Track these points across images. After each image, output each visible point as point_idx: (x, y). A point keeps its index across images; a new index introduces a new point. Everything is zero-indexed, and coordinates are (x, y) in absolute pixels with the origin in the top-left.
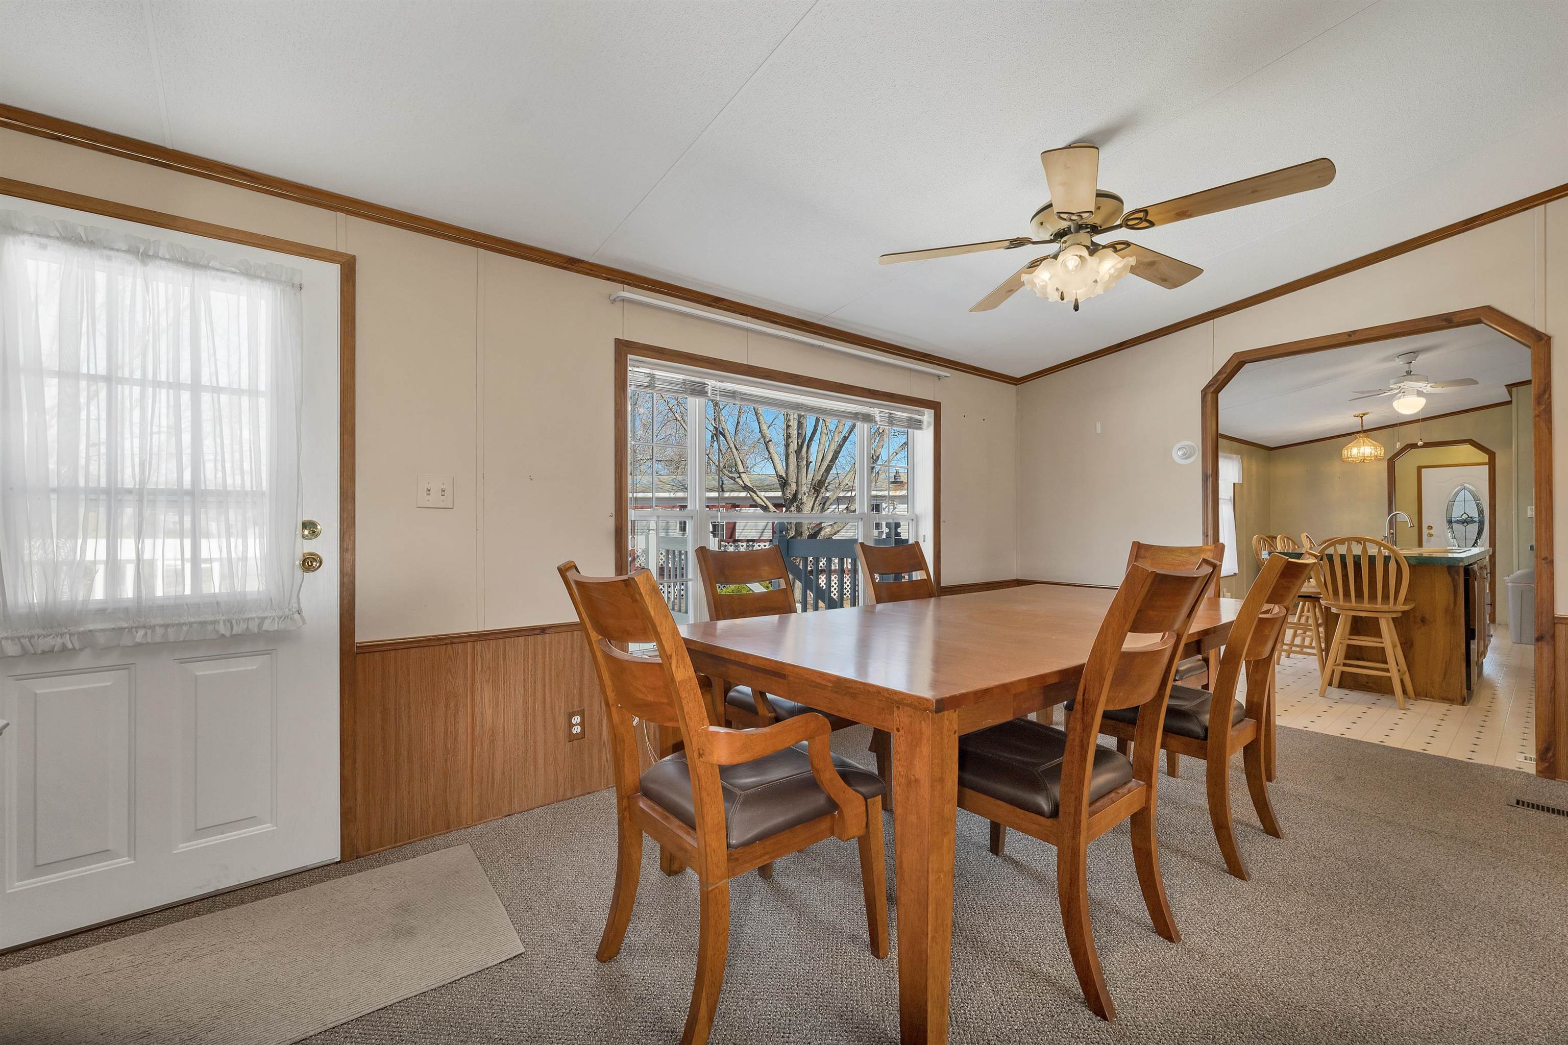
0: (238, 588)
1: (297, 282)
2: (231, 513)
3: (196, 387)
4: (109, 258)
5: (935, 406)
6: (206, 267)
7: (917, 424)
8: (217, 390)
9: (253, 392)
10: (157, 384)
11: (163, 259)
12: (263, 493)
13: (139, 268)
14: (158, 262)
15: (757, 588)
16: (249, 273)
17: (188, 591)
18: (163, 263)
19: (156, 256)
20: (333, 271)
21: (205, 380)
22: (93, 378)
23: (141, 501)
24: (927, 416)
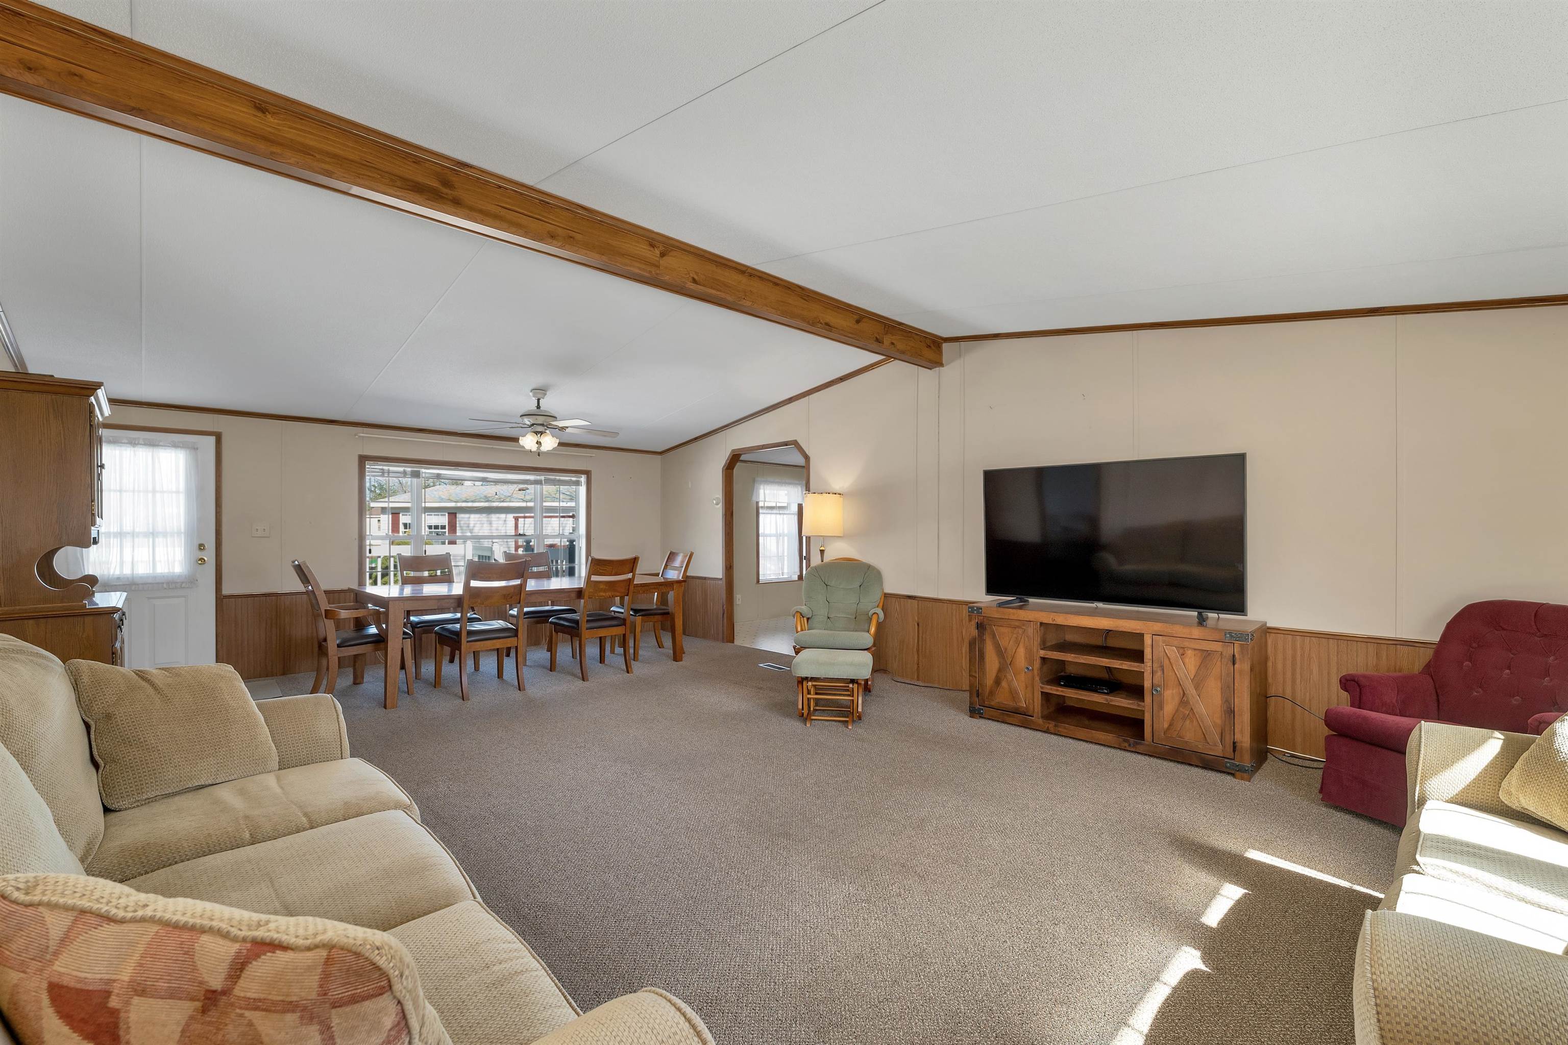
0: (171, 571)
1: (196, 447)
2: (168, 539)
3: (154, 491)
4: (121, 446)
5: (587, 473)
6: (158, 445)
7: (578, 483)
8: (162, 492)
9: (178, 492)
10: (139, 491)
11: (141, 444)
12: (181, 533)
13: (132, 449)
14: (139, 446)
15: (426, 574)
16: (175, 446)
17: (151, 572)
18: (141, 446)
19: (138, 444)
20: (212, 439)
21: (158, 488)
22: (115, 491)
23: (133, 536)
24: (583, 479)
